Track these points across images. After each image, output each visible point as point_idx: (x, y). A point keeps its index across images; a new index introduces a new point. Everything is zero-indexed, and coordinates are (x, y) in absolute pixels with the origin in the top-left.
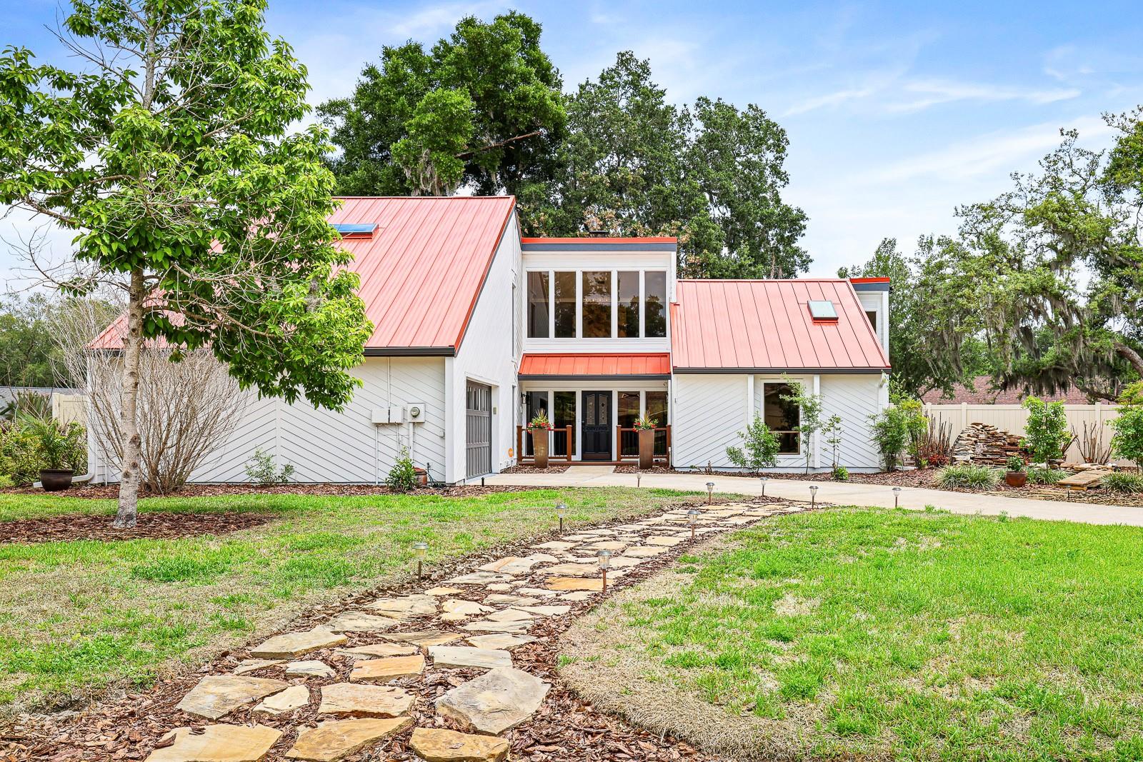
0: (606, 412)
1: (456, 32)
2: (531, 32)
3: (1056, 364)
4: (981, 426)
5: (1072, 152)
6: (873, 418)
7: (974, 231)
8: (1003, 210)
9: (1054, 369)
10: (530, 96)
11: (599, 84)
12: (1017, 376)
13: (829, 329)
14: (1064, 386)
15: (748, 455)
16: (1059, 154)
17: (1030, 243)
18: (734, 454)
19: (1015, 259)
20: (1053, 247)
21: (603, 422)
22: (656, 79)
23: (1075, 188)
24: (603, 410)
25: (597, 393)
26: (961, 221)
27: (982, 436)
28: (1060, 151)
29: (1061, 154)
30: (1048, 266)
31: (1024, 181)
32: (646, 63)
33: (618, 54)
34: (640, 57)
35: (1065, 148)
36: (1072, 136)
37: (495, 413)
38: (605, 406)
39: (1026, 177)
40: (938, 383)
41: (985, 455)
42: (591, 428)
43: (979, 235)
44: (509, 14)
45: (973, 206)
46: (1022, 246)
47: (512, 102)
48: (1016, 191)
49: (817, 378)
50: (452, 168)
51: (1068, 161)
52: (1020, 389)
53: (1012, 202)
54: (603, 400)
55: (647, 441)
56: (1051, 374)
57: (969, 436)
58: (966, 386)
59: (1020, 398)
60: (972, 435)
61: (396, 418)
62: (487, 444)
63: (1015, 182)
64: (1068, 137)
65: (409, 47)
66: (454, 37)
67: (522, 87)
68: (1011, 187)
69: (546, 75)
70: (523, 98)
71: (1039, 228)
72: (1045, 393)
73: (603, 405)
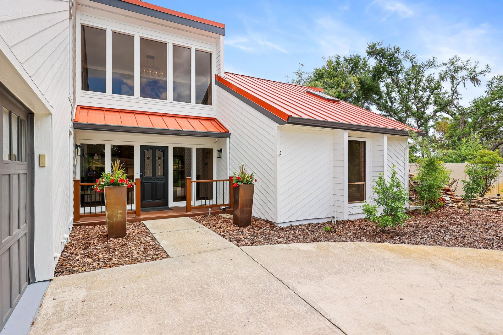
0: (162, 165)
21: (160, 172)
24: (159, 162)
25: (154, 149)
37: (42, 166)
38: (162, 159)
42: (149, 178)
49: (385, 137)
54: (159, 154)
73: (159, 158)
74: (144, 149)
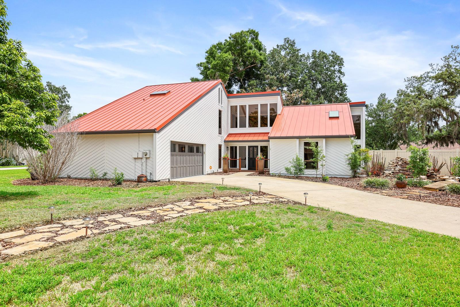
1: (230, 36)
2: (255, 35)
3: (448, 135)
4: (400, 159)
5: (456, 54)
6: (348, 156)
7: (412, 86)
8: (426, 78)
9: (448, 137)
10: (251, 53)
11: (276, 48)
12: (432, 139)
13: (335, 121)
14: (452, 143)
15: (293, 170)
16: (450, 55)
17: (437, 90)
18: (287, 170)
19: (429, 95)
20: (446, 90)
22: (297, 46)
23: (457, 68)
24: (255, 152)
25: (253, 147)
26: (407, 83)
27: (400, 163)
28: (451, 54)
29: (451, 55)
30: (443, 97)
31: (434, 67)
32: (294, 41)
33: (284, 39)
34: (292, 39)
35: (453, 53)
36: (456, 48)
37: (204, 154)
39: (436, 65)
40: (405, 142)
41: (400, 171)
42: (251, 158)
43: (414, 87)
44: (248, 30)
45: (412, 77)
46: (433, 91)
47: (246, 56)
48: (431, 70)
49: (324, 140)
50: (225, 77)
51: (454, 58)
52: (434, 144)
53: (429, 75)
54: (255, 149)
55: (260, 164)
56: (446, 138)
57: (393, 163)
58: (416, 144)
59: (434, 147)
60: (395, 162)
61: (140, 156)
62: (201, 164)
63: (431, 67)
64: (454, 49)
65: (219, 43)
66: (229, 38)
67: (249, 51)
68: (429, 69)
69: (259, 47)
70: (249, 54)
71: (441, 83)
72: (444, 146)
74: (249, 147)
